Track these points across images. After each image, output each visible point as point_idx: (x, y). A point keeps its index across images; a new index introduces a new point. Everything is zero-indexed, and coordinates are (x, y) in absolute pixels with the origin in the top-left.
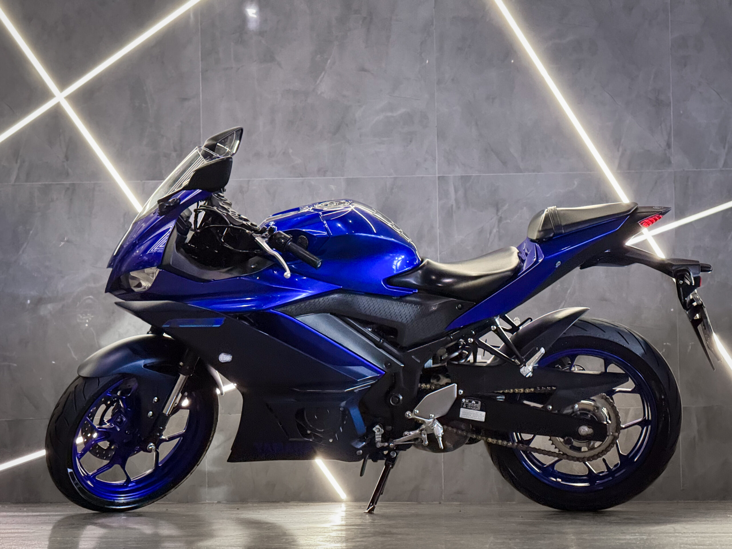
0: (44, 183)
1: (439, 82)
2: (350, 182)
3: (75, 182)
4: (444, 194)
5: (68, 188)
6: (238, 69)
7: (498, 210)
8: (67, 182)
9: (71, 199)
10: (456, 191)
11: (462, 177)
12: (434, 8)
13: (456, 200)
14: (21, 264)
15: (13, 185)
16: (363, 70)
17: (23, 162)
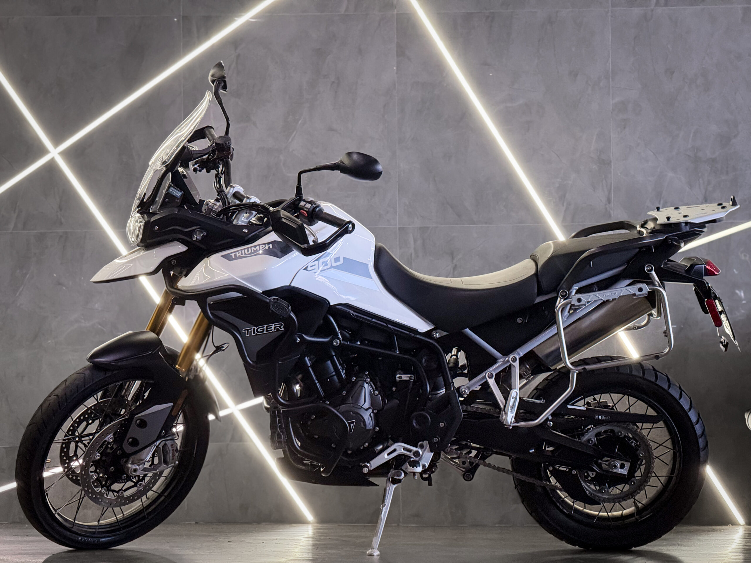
0: (39, 231)
1: (400, 141)
3: (68, 231)
4: (404, 244)
5: (61, 236)
7: (453, 258)
8: (60, 231)
9: (64, 246)
10: (415, 241)
11: (421, 228)
12: (397, 73)
13: (415, 249)
14: (18, 304)
15: (12, 233)
16: (331, 129)
17: (21, 211)
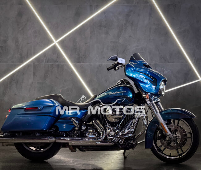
0: (51, 63)
1: (149, 40)
3: (59, 63)
5: (57, 65)
6: (99, 36)
7: (163, 72)
9: (58, 68)
11: (155, 64)
12: (149, 21)
14: (46, 83)
15: (44, 64)
16: (130, 36)
17: (47, 58)
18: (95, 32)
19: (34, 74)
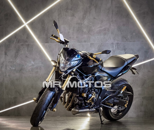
0: (22, 44)
1: (112, 21)
2: (91, 44)
3: (29, 44)
4: (113, 47)
6: (66, 18)
7: (125, 51)
8: (27, 44)
9: (28, 47)
10: (116, 46)
11: (117, 43)
12: (111, 4)
13: (115, 48)
14: (17, 62)
15: (15, 44)
16: (95, 18)
17: (17, 39)
18: (62, 15)
19: (6, 54)
